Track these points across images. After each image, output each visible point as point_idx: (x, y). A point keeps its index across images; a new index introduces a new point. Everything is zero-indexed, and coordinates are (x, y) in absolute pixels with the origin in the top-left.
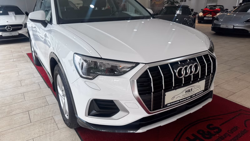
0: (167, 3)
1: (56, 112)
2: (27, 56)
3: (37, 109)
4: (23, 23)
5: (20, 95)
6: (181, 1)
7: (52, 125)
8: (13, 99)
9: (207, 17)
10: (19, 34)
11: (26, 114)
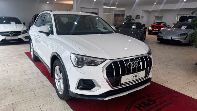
0: (126, 20)
1: (52, 91)
2: (26, 55)
3: (39, 89)
4: (22, 30)
5: (26, 80)
6: (136, 19)
7: (50, 98)
8: (21, 83)
9: (155, 30)
10: (18, 38)
11: (32, 92)
